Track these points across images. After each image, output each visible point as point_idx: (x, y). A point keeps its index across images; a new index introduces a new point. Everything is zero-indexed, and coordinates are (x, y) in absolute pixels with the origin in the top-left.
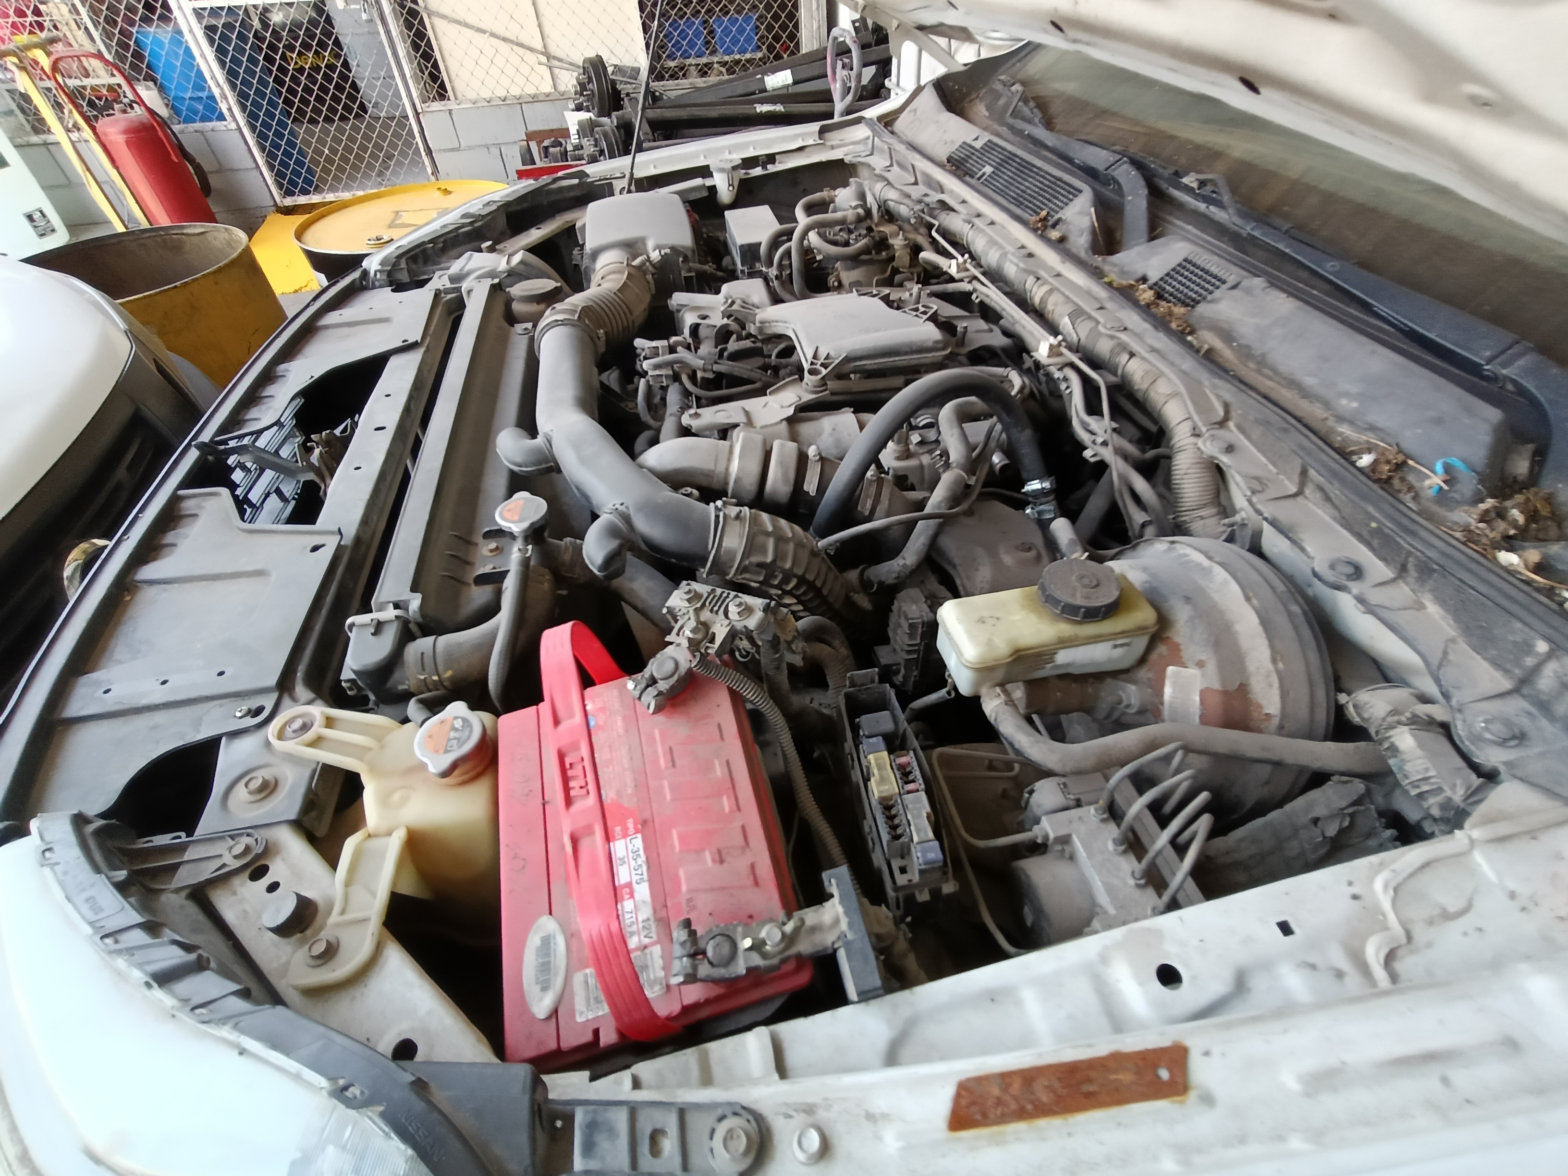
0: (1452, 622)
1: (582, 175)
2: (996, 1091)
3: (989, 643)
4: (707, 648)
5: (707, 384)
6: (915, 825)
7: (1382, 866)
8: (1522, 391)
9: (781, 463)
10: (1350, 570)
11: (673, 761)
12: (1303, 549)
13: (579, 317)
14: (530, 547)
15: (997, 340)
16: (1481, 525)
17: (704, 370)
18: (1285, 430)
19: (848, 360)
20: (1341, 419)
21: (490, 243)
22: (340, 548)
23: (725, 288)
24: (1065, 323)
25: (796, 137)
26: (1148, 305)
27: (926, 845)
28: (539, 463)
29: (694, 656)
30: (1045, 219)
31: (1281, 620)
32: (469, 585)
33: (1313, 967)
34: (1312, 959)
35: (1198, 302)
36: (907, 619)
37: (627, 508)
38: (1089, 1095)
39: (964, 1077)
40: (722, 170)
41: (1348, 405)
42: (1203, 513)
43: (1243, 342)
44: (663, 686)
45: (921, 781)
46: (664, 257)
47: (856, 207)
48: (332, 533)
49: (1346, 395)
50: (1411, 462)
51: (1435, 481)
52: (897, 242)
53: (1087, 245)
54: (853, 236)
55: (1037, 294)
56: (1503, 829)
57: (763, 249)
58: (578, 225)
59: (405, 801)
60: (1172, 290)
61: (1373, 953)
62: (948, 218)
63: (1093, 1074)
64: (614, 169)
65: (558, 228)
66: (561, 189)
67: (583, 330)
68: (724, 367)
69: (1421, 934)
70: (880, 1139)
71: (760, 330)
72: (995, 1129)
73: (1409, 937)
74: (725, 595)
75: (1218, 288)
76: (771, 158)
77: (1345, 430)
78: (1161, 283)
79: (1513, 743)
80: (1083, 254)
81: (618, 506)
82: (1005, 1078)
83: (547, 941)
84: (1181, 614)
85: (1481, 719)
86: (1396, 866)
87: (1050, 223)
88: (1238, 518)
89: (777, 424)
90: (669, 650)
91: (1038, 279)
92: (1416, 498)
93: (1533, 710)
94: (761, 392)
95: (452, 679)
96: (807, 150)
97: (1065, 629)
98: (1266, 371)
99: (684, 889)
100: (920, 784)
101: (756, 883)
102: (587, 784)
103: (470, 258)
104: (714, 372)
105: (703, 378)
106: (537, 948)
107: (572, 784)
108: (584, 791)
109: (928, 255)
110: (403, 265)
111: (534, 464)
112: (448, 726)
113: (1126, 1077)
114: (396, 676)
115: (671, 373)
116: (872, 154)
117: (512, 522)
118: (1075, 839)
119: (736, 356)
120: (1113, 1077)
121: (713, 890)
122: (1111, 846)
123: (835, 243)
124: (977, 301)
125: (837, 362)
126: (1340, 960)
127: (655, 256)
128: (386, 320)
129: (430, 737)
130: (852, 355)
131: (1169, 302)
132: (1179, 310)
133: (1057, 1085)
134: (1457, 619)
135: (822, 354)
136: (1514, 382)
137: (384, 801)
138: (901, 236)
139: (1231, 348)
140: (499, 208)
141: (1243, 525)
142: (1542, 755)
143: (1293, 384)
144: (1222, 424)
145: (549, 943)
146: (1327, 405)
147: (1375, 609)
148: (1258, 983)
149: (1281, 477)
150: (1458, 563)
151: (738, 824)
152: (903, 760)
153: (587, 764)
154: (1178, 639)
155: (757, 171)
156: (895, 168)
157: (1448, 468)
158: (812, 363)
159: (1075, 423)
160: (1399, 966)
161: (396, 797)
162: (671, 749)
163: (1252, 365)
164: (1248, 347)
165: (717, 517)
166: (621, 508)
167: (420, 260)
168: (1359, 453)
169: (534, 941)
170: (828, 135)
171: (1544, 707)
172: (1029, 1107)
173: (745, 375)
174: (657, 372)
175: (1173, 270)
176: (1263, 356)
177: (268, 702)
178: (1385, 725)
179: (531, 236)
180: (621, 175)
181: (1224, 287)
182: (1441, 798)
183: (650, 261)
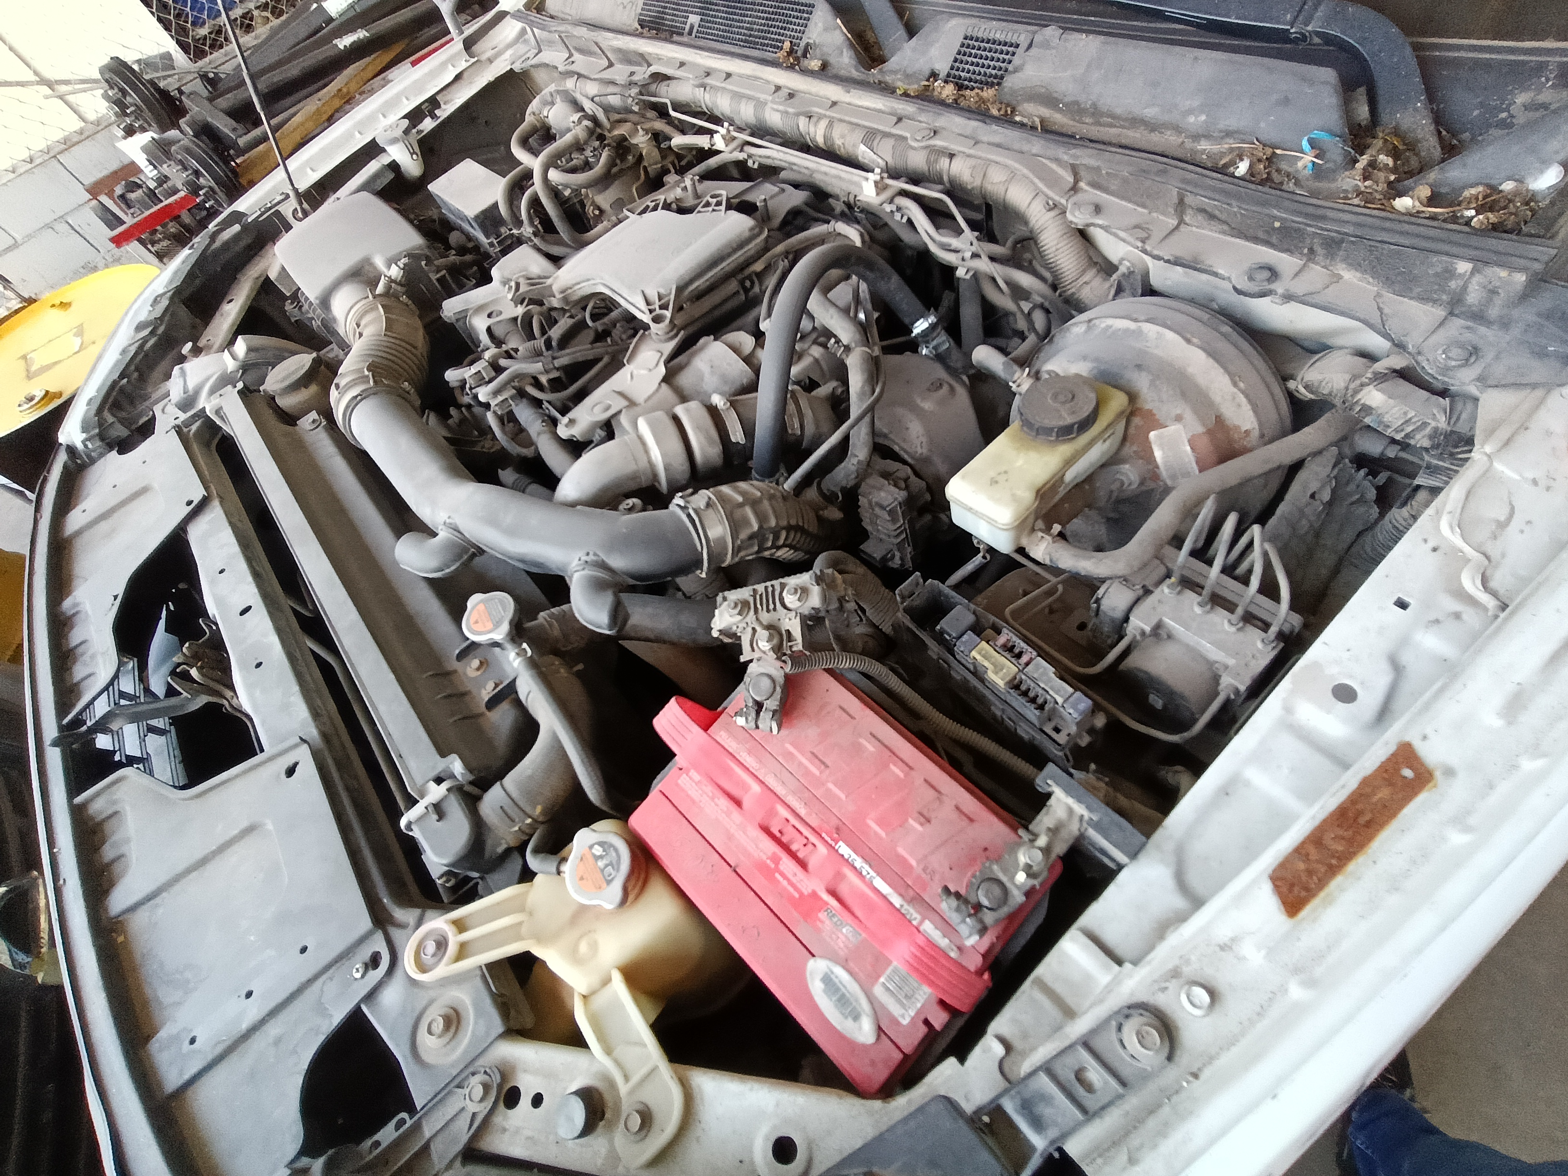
0: (1371, 280)
1: (237, 217)
2: (1302, 866)
3: (1014, 498)
4: (791, 647)
5: (556, 385)
6: (1052, 688)
7: (1439, 513)
8: (1328, 39)
9: (698, 428)
10: (1266, 274)
11: (823, 763)
12: (1216, 274)
13: (375, 382)
14: (525, 645)
15: (797, 198)
16: (1367, 183)
17: (547, 372)
18: (1163, 172)
19: (680, 290)
20: (1196, 137)
21: (189, 345)
22: (316, 755)
23: (495, 272)
24: (863, 152)
25: (443, 66)
26: (956, 100)
27: (1071, 699)
28: (460, 556)
29: (784, 662)
30: (791, 52)
31: (1223, 346)
32: (482, 715)
33: (1437, 621)
34: (1432, 617)
35: (1002, 77)
36: (883, 508)
37: (595, 554)
38: (1368, 824)
39: (1270, 871)
40: (394, 141)
41: (1196, 121)
42: (1087, 277)
43: (1067, 100)
44: (772, 704)
45: (1030, 649)
46: (406, 269)
47: (580, 121)
48: (296, 746)
49: (1190, 111)
50: (1278, 152)
51: (1307, 159)
52: (641, 140)
53: (854, 62)
54: (588, 153)
55: (817, 134)
56: (1503, 433)
57: (503, 210)
58: (273, 275)
59: (594, 947)
60: (968, 75)
61: (1470, 584)
62: (670, 89)
63: (1359, 806)
64: (268, 193)
65: (252, 290)
66: (226, 245)
67: (388, 393)
68: (565, 359)
69: (1493, 550)
70: (1241, 959)
71: (565, 300)
72: (1322, 894)
73: (1488, 558)
74: (770, 589)
75: (1014, 54)
76: (433, 103)
77: (1204, 146)
78: (954, 72)
79: (1472, 359)
80: (855, 74)
81: (584, 558)
82: (1300, 851)
83: (828, 980)
84: (1142, 383)
85: (1440, 352)
86: (1448, 508)
87: (799, 53)
88: (1123, 269)
89: (657, 390)
90: (752, 669)
91: (810, 117)
92: (1297, 183)
93: (1469, 324)
94: (615, 365)
95: (544, 812)
96: (465, 75)
97: (1065, 450)
98: (1105, 120)
99: (914, 863)
100: (1029, 653)
101: (971, 820)
102: (807, 838)
103: (183, 373)
104: (558, 369)
105: (550, 381)
106: (825, 991)
107: (794, 847)
108: (810, 846)
109: (678, 140)
110: (110, 419)
111: (456, 561)
112: (591, 860)
113: (1383, 793)
114: (489, 843)
115: (514, 391)
116: (540, 51)
117: (490, 632)
118: (1167, 620)
119: (565, 341)
120: (1375, 799)
121: (937, 848)
122: (1198, 610)
123: (573, 170)
124: (756, 166)
125: (672, 297)
126: (1451, 605)
127: (395, 272)
128: (144, 491)
129: (582, 879)
130: (682, 283)
131: (972, 89)
132: (989, 93)
133: (1341, 832)
134: (1375, 275)
135: (653, 296)
136: (1318, 34)
137: (575, 958)
138: (641, 132)
139: (1060, 110)
140: (172, 299)
141: (1131, 273)
142: (1497, 357)
143: (1135, 122)
144: (1074, 189)
145: (831, 980)
146: (1178, 129)
147: (1306, 298)
148: (1406, 658)
149: (1155, 215)
150: (1371, 227)
151: (919, 781)
152: (1002, 640)
153: (793, 821)
154: (1148, 406)
155: (428, 125)
156: (577, 56)
157: (1313, 143)
158: (651, 311)
159: (933, 248)
160: (1493, 584)
161: (583, 947)
162: (813, 753)
163: (1088, 120)
164: (1077, 103)
165: (689, 516)
166: (591, 558)
167: (125, 404)
168: (1233, 163)
169: (817, 988)
170: (475, 48)
171: (1478, 317)
172: (1334, 862)
173: (590, 355)
174: (500, 398)
175: (959, 53)
176: (1094, 105)
177: (379, 944)
178: (1350, 392)
179: (229, 314)
180: (283, 197)
181: (1020, 51)
182: (1428, 430)
183: (393, 281)
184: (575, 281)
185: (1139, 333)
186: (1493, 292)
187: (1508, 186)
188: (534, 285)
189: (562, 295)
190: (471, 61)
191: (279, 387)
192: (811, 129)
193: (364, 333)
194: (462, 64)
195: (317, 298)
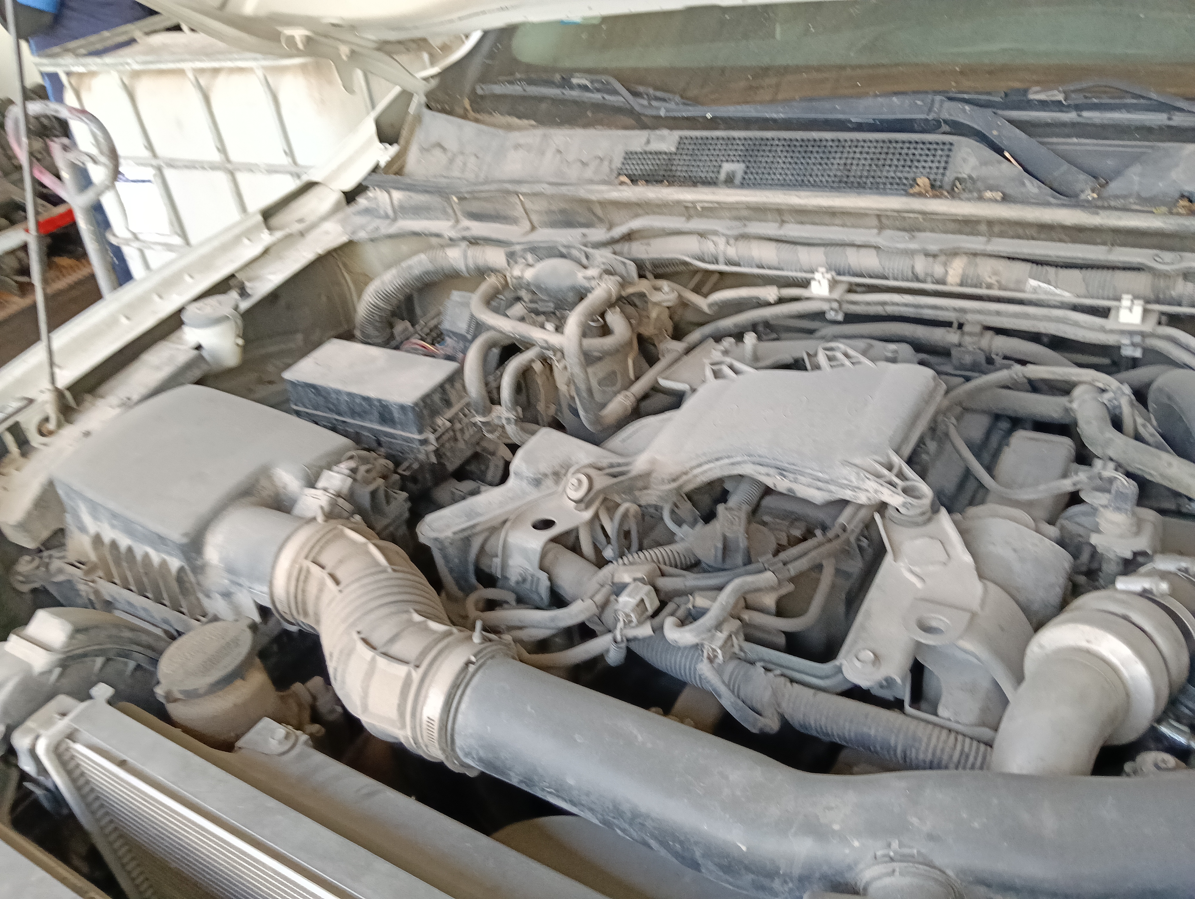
19: (898, 455)
24: (1034, 287)
30: (933, 188)
46: (352, 476)
47: (601, 275)
80: (1056, 202)
87: (948, 187)
91: (934, 257)
125: (900, 462)
127: (336, 482)
135: (872, 466)
138: (664, 289)
158: (891, 484)
180: (24, 403)
183: (339, 495)
184: (694, 463)
188: (614, 476)
189: (674, 485)
190: (279, 234)
191: (203, 682)
192: (938, 270)
193: (339, 574)
194: (266, 238)
195: (186, 535)
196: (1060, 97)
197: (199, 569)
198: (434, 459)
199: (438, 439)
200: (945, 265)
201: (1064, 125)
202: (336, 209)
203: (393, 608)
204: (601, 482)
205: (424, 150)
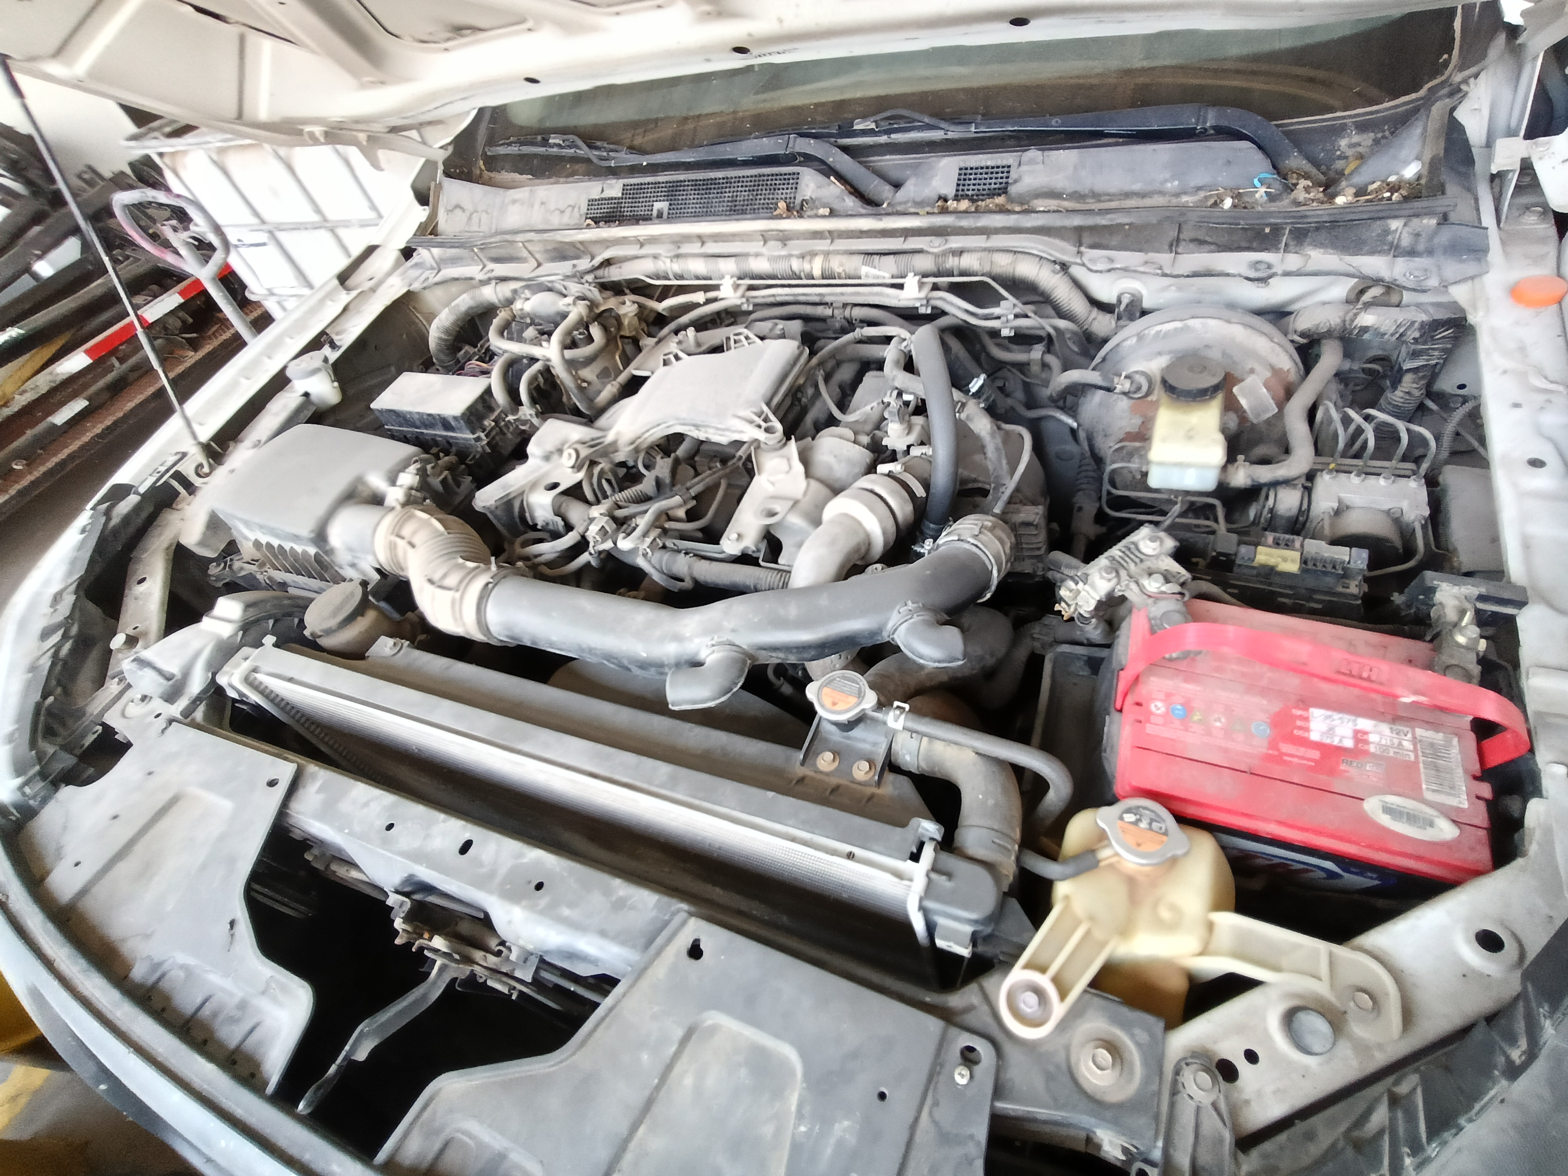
0: (1331, 252)
1: (123, 489)
6: (1334, 554)
10: (1264, 265)
12: (1226, 276)
14: (899, 704)
19: (769, 404)
20: (1177, 195)
21: (122, 637)
22: (713, 921)
23: (532, 450)
24: (866, 272)
26: (977, 208)
27: (1354, 555)
30: (789, 209)
32: (874, 795)
33: (1542, 407)
34: (1538, 406)
35: (1006, 188)
40: (315, 371)
41: (1173, 185)
42: (1094, 316)
43: (1067, 192)
45: (1294, 537)
47: (574, 303)
51: (1262, 190)
55: (814, 268)
58: (190, 540)
60: (975, 192)
64: (154, 459)
66: (127, 519)
75: (1009, 172)
76: (327, 335)
77: (1187, 198)
78: (960, 193)
79: (1430, 273)
80: (863, 211)
81: (904, 609)
84: (1216, 356)
85: (1408, 275)
87: (798, 208)
88: (1125, 300)
91: (804, 257)
93: (1409, 258)
95: (1020, 835)
96: (351, 307)
98: (1103, 198)
100: (1297, 539)
109: (666, 304)
115: (659, 530)
116: (439, 271)
117: (855, 706)
118: (1343, 495)
122: (1357, 483)
124: (750, 308)
126: (1539, 398)
127: (409, 478)
128: (174, 801)
131: (984, 200)
132: (1000, 199)
134: (1333, 248)
135: (749, 415)
136: (1210, 128)
137: (1166, 929)
139: (1064, 199)
140: (76, 592)
141: (1131, 302)
143: (1127, 195)
144: (1080, 252)
146: (1161, 193)
148: (1548, 431)
149: (1151, 254)
152: (1270, 540)
155: (332, 353)
156: (492, 265)
157: (1260, 181)
158: (760, 426)
160: (1551, 379)
163: (1090, 201)
164: (1076, 192)
166: (911, 606)
170: (351, 283)
174: (648, 540)
175: (959, 180)
176: (1091, 190)
177: (961, 1040)
178: (1347, 323)
179: (148, 595)
180: (180, 456)
181: (1012, 169)
182: (1417, 325)
183: (411, 488)
184: (643, 430)
185: (1187, 329)
186: (1418, 235)
187: (1392, 179)
188: (592, 446)
189: (633, 446)
190: (354, 293)
191: (333, 623)
192: (807, 267)
193: (415, 540)
194: (344, 298)
195: (312, 531)
196: (873, 126)
197: (330, 552)
198: (488, 450)
199: (486, 436)
200: (810, 262)
201: (881, 145)
202: (397, 266)
203: (446, 558)
204: (585, 452)
205: (449, 211)
